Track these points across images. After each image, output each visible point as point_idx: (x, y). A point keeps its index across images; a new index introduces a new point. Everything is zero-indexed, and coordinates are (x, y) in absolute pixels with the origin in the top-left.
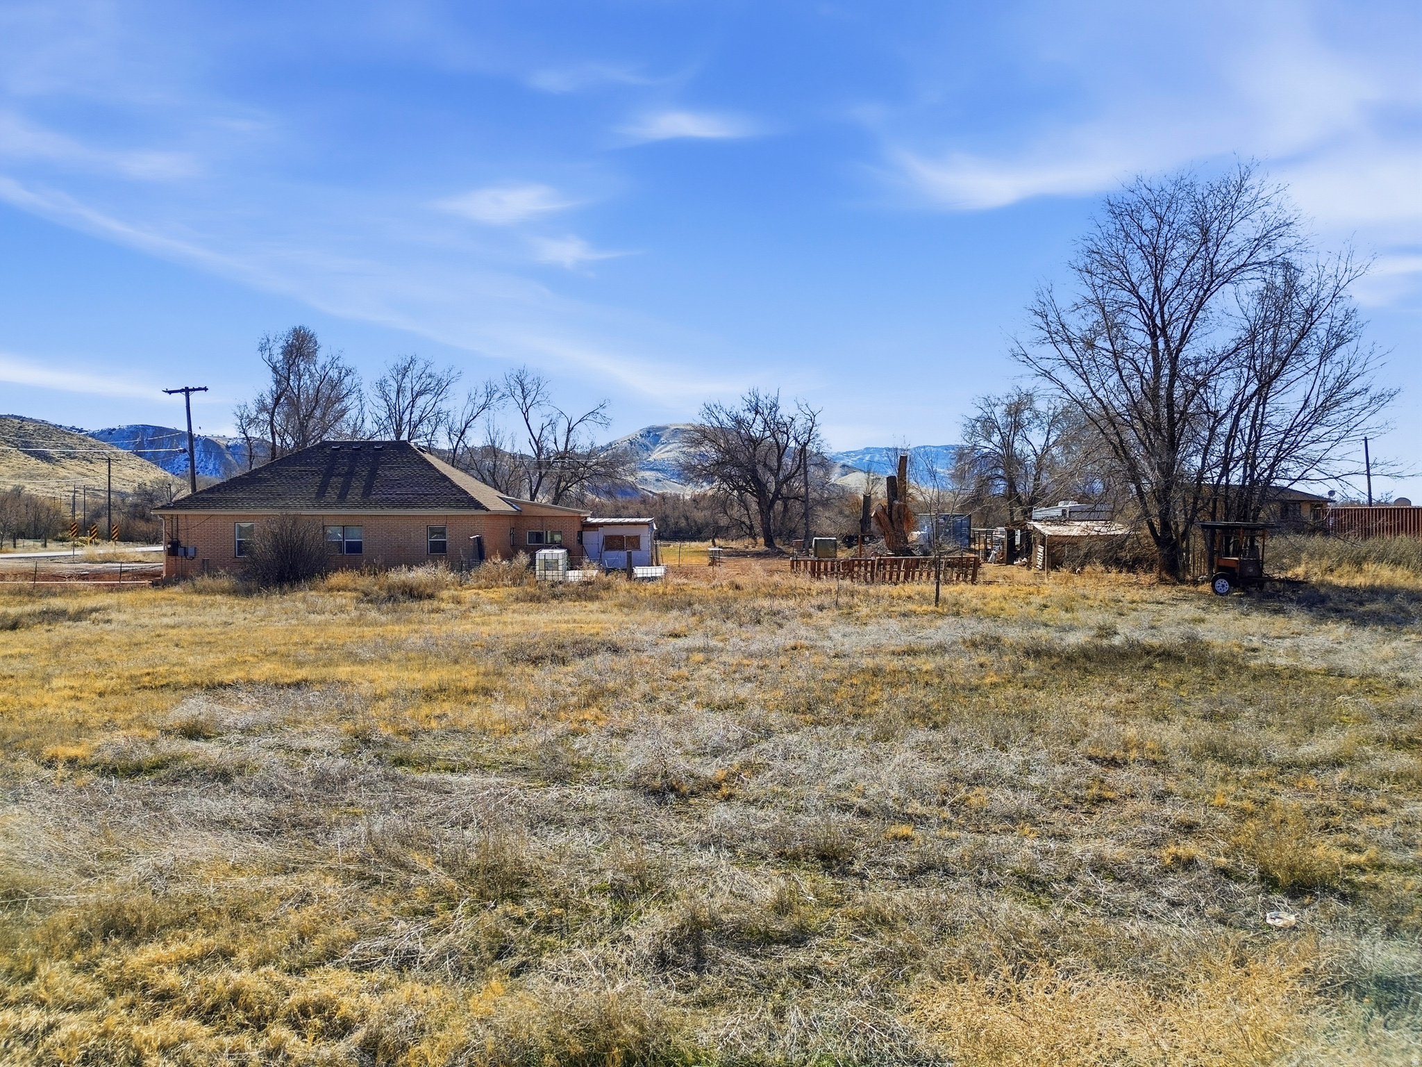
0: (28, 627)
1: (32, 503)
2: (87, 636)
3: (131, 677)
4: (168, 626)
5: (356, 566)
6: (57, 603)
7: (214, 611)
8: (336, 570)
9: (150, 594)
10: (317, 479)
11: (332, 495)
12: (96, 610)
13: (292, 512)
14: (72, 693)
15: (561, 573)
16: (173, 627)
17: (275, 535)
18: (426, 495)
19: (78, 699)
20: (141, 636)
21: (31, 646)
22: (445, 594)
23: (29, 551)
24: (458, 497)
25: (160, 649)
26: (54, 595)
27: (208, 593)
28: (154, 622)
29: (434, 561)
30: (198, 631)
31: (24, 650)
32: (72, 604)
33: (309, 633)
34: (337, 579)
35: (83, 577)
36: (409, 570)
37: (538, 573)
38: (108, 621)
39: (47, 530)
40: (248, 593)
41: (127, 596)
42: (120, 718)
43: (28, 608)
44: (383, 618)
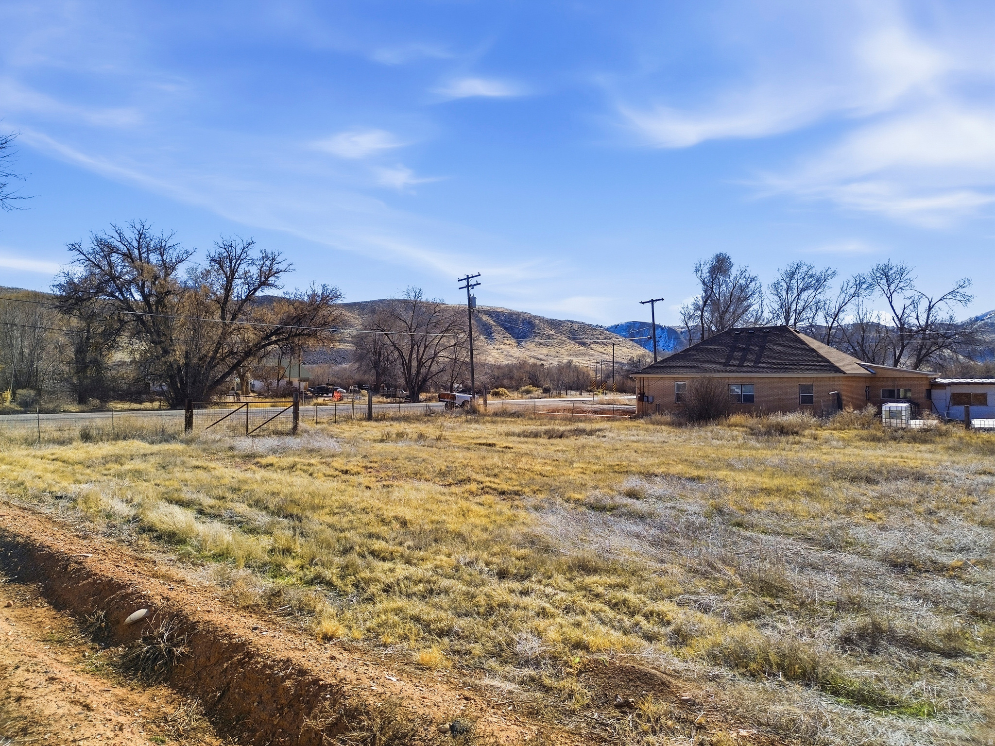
0: (567, 437)
1: (576, 369)
2: (593, 443)
3: (610, 466)
4: (633, 441)
5: (748, 411)
6: (581, 425)
7: (659, 434)
8: (734, 413)
9: (627, 423)
10: (725, 354)
11: (734, 363)
12: (599, 430)
13: (707, 375)
14: (582, 470)
15: (904, 421)
16: (636, 442)
17: (697, 390)
18: (798, 363)
19: (584, 473)
20: (618, 446)
21: (567, 447)
22: (806, 432)
23: (573, 397)
24: (822, 364)
25: (626, 453)
26: (581, 421)
27: (658, 424)
28: (627, 438)
29: (802, 409)
30: (647, 445)
31: (564, 448)
32: (588, 426)
33: (709, 451)
34: (735, 419)
35: (595, 412)
36: (783, 414)
37: (884, 421)
38: (604, 437)
39: (583, 385)
40: (679, 425)
41: (617, 424)
42: (601, 484)
43: (569, 428)
44: (758, 445)
